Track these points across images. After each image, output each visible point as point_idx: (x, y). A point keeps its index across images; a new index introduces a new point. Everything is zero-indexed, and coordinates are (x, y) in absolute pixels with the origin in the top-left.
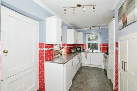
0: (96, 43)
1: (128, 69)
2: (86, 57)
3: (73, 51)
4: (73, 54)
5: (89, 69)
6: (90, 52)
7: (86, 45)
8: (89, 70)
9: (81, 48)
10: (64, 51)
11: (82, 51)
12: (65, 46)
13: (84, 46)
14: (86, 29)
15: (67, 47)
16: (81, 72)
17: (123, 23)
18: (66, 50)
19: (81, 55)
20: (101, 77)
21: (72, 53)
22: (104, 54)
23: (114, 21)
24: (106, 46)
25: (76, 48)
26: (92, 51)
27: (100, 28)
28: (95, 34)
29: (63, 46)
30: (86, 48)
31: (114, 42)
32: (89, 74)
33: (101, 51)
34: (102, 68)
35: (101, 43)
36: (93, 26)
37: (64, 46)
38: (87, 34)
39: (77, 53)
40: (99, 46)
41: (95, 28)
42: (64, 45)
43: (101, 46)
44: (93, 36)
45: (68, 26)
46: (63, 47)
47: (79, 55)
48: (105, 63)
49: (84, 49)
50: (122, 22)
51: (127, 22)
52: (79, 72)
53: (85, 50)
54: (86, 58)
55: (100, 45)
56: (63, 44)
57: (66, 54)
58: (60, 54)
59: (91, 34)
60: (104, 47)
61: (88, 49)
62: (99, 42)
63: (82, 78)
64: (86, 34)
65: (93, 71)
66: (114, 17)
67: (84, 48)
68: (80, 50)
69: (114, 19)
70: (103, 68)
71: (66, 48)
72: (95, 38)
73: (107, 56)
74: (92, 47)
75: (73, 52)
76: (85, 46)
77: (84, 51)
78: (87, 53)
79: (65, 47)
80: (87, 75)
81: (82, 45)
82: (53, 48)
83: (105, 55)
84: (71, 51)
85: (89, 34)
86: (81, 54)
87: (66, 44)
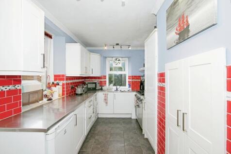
0: (121, 75)
1: (190, 128)
2: (106, 100)
3: (79, 90)
4: (79, 98)
5: (111, 123)
6: (113, 90)
7: (105, 78)
8: (112, 126)
9: (95, 83)
10: (57, 91)
11: (98, 90)
12: (60, 80)
13: (101, 80)
14: (106, 48)
15: (65, 82)
16: (96, 132)
17: (179, 34)
18: (63, 88)
19: (96, 98)
20: (132, 138)
21: (77, 94)
22: (135, 93)
23: (155, 34)
24: (138, 80)
25: (87, 85)
26: (117, 90)
27: (130, 48)
28: (121, 59)
29: (55, 80)
30: (106, 83)
31: (157, 72)
32: (111, 135)
33: (131, 89)
34: (132, 118)
35: (131, 75)
36: (117, 44)
37: (58, 81)
38: (108, 58)
39: (89, 94)
40: (127, 80)
41: (121, 47)
42: (57, 77)
43: (131, 80)
44: (117, 62)
45: (68, 35)
46: (55, 82)
47: (92, 98)
48: (138, 109)
49: (102, 86)
50: (176, 33)
51: (188, 31)
52: (92, 132)
53: (103, 88)
54: (106, 103)
55: (129, 79)
56: (55, 76)
57: (63, 98)
58: (45, 100)
59: (114, 59)
60: (135, 82)
61: (109, 85)
62: (127, 72)
63: (99, 146)
64: (106, 58)
65: (118, 125)
66: (155, 27)
67: (102, 84)
68: (94, 87)
69: (156, 29)
70: (134, 117)
71: (63, 84)
72: (120, 65)
73: (142, 97)
74: (115, 81)
75: (79, 93)
76: (103, 80)
77: (101, 89)
78: (107, 93)
79: (61, 83)
80: (109, 136)
81: (99, 78)
82: (18, 87)
83: (139, 95)
84: (75, 91)
85: (111, 58)
86: (96, 95)
87: (63, 76)
